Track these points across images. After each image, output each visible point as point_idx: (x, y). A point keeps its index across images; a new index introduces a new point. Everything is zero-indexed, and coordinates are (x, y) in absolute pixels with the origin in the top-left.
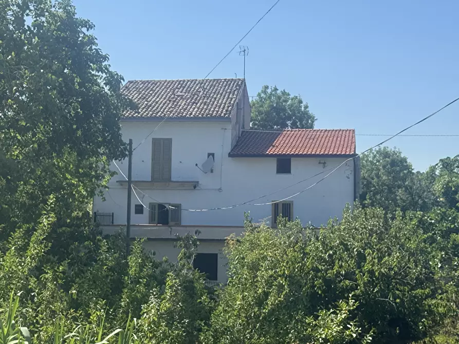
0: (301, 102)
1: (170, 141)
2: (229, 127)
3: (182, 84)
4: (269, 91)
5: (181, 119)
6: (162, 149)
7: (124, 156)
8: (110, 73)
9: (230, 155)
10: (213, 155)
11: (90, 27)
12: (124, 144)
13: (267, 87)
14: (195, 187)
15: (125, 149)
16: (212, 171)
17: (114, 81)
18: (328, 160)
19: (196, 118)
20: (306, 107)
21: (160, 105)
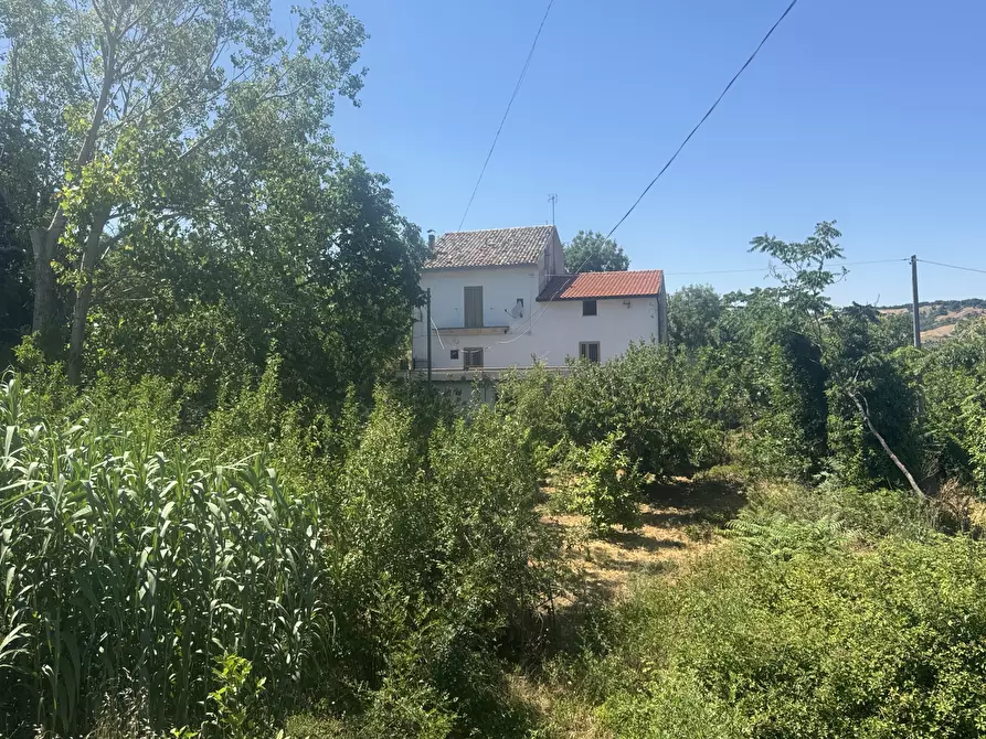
0: (615, 245)
1: (481, 289)
2: (537, 273)
3: (495, 234)
4: (584, 236)
5: (492, 267)
6: (473, 297)
7: (422, 303)
8: (408, 224)
9: (537, 300)
10: (522, 300)
11: (385, 181)
12: (423, 292)
13: (582, 233)
14: (505, 332)
15: (424, 297)
16: (521, 316)
17: (412, 233)
18: (632, 300)
19: (504, 266)
20: (621, 250)
21: (472, 255)
